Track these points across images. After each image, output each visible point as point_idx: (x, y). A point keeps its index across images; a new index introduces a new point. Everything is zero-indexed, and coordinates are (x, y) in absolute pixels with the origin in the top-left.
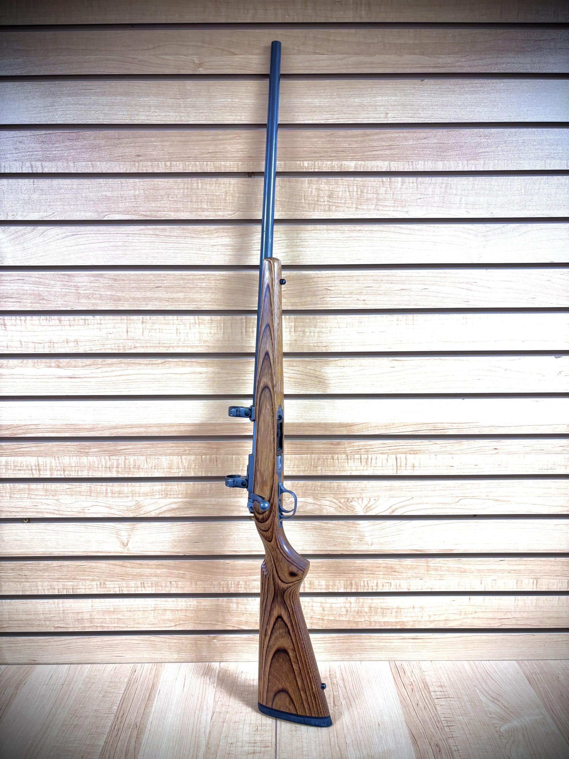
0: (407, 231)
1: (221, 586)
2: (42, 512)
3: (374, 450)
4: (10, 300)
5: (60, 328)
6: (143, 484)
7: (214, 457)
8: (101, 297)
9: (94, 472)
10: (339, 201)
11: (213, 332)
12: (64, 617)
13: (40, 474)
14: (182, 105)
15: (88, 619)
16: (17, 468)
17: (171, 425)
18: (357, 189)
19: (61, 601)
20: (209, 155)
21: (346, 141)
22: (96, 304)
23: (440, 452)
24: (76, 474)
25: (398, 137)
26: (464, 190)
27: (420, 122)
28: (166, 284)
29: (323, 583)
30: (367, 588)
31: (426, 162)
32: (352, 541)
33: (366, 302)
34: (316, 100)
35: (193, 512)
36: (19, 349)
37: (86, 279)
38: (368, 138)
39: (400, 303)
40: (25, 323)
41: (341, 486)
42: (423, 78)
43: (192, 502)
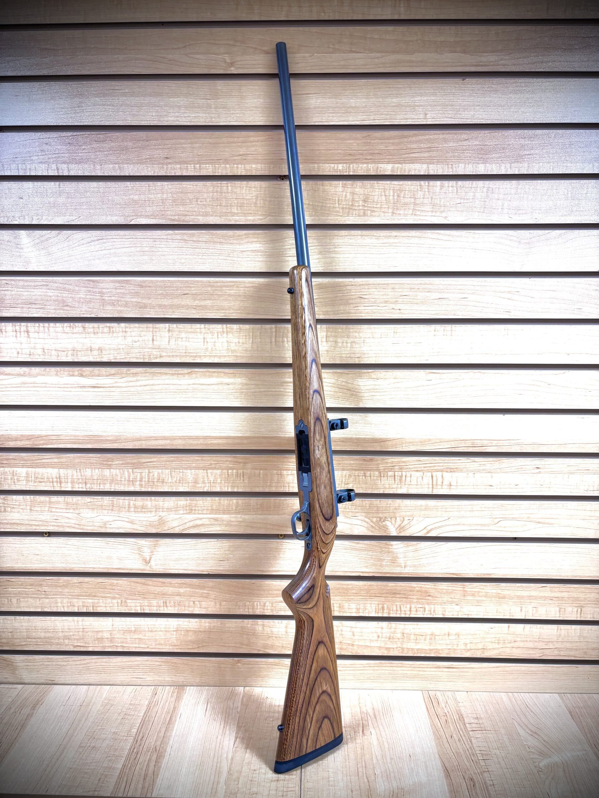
0: (446, 238)
1: (247, 607)
2: (63, 526)
3: (408, 467)
4: (34, 306)
5: (84, 335)
6: (167, 498)
7: (240, 471)
8: (127, 304)
9: (117, 486)
10: (375, 206)
11: (241, 341)
12: (83, 635)
13: (61, 487)
14: (213, 106)
15: (107, 638)
16: (38, 480)
17: (197, 438)
18: (394, 193)
19: (80, 618)
20: (240, 157)
21: (382, 143)
22: (121, 311)
23: (479, 471)
24: (98, 487)
25: (438, 139)
26: (507, 194)
27: (461, 123)
28: (193, 292)
29: (353, 606)
30: (399, 612)
31: (467, 165)
32: (384, 563)
33: (402, 311)
34: (351, 101)
35: (218, 528)
36: (42, 357)
37: (111, 285)
38: (406, 140)
39: (437, 312)
40: (49, 330)
41: (373, 505)
42: (464, 77)
43: (217, 518)
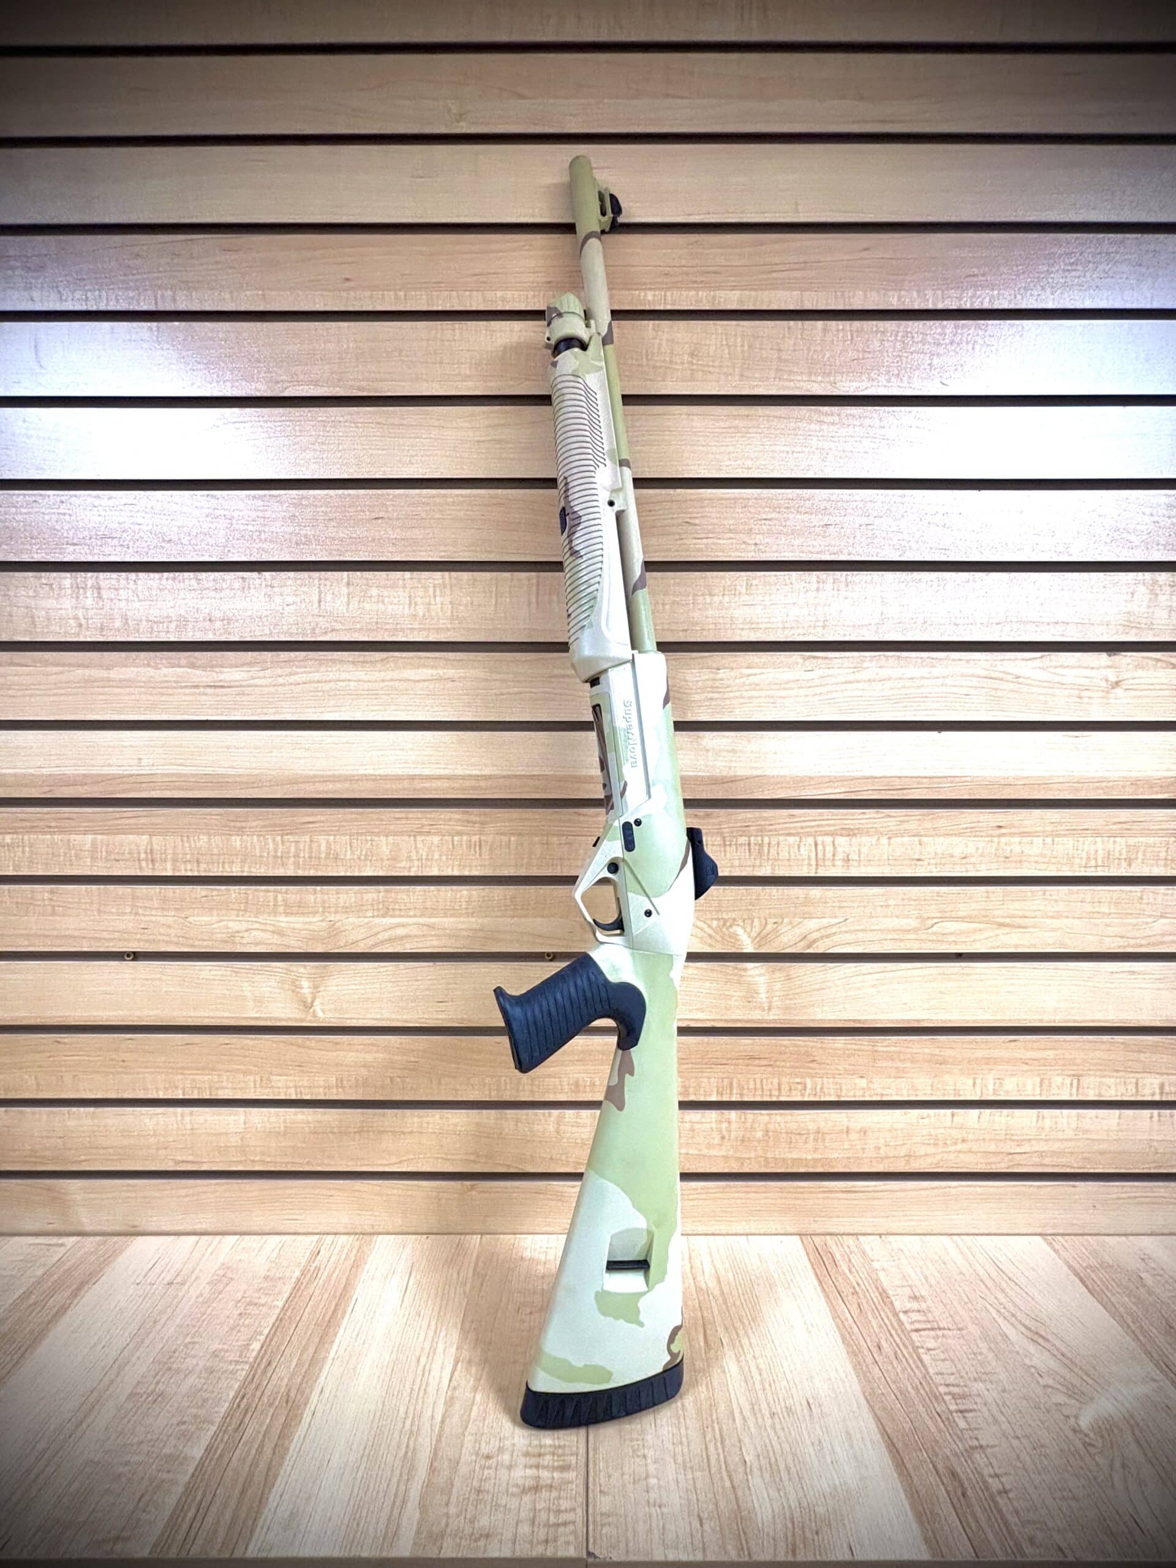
1: (487, 1087)
2: (156, 942)
3: (773, 827)
4: (110, 542)
5: (198, 594)
6: (343, 888)
7: (475, 838)
8: (274, 537)
9: (253, 866)
10: (710, 363)
11: (475, 602)
12: (192, 1141)
13: (153, 869)
14: (429, 189)
15: (236, 1147)
16: (113, 856)
20: (475, 279)
21: (722, 254)
22: (264, 550)
23: (897, 833)
24: (221, 869)
25: (817, 247)
26: (938, 344)
27: (856, 220)
28: (392, 513)
30: (759, 1092)
32: (732, 1003)
33: (760, 547)
34: (668, 180)
35: (435, 943)
36: (123, 632)
38: (761, 249)
39: (821, 549)
40: (136, 585)
41: (712, 897)
43: (434, 924)
